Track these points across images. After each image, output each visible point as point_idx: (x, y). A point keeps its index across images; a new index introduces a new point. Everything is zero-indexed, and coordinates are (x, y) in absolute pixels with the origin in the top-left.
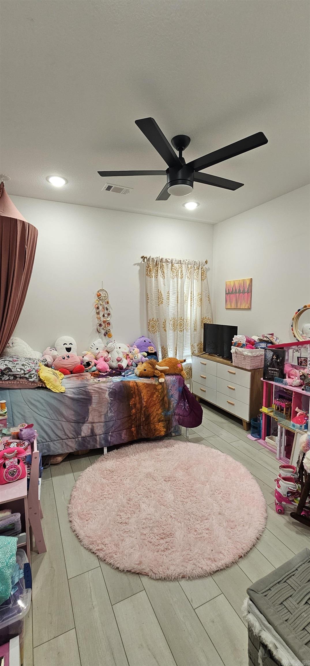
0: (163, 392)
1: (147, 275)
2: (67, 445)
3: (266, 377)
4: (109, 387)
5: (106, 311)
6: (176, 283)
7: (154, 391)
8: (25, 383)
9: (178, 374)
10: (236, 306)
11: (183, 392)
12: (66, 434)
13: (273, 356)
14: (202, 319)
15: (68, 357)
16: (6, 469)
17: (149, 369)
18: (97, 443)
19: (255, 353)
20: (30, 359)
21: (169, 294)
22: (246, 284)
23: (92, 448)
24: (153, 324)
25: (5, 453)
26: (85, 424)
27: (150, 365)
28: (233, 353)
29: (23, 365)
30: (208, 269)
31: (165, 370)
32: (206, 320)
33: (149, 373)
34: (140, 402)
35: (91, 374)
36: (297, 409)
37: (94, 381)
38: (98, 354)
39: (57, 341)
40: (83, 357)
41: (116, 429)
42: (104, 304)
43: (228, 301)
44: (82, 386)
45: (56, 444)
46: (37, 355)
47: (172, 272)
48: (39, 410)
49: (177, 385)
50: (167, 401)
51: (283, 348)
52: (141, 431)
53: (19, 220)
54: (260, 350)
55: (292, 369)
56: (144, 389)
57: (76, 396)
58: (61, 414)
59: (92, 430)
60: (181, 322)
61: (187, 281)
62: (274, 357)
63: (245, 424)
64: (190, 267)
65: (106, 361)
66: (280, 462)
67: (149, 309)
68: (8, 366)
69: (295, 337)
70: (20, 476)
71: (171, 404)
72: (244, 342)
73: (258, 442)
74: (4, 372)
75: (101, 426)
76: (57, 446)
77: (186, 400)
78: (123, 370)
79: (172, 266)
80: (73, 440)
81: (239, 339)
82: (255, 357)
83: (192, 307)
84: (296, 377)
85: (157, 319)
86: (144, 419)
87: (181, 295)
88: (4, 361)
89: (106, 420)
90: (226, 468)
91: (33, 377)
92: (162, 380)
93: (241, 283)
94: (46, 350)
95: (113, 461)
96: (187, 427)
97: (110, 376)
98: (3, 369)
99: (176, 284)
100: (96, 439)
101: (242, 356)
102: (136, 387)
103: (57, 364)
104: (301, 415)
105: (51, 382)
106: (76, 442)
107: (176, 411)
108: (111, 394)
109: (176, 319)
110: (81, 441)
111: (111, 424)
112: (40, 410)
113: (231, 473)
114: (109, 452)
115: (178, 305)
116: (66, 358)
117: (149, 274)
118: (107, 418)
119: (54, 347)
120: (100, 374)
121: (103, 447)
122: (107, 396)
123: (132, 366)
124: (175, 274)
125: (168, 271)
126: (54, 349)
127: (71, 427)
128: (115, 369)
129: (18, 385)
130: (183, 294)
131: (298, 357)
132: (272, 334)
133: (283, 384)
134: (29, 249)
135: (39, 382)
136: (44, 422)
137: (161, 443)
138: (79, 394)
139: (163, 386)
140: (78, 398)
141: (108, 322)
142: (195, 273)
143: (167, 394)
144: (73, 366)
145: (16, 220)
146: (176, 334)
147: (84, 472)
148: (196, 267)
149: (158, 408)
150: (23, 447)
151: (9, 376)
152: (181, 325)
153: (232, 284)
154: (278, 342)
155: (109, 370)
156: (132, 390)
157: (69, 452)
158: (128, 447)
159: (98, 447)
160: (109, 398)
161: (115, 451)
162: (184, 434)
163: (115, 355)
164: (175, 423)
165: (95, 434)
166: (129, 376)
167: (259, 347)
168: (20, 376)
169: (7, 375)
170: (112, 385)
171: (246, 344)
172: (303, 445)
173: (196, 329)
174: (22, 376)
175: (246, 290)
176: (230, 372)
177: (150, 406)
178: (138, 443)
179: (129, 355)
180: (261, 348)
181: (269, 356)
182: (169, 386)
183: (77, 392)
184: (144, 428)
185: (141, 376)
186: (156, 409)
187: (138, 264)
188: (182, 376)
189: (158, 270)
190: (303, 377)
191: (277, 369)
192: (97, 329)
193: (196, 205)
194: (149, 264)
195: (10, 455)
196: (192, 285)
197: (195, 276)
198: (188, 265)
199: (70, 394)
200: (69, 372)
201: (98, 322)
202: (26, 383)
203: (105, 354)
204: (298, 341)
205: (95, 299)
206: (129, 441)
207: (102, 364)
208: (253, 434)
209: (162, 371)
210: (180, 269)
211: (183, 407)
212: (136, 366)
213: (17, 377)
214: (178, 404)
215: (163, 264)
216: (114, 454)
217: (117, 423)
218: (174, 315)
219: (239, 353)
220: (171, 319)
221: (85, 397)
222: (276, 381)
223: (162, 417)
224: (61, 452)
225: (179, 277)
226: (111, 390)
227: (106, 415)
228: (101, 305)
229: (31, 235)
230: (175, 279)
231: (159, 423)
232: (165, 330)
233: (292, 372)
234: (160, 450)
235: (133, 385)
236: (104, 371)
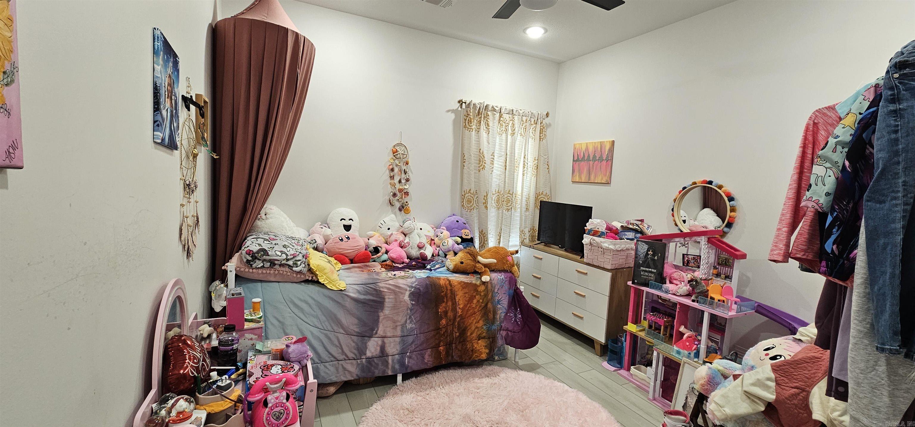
0: (486, 295)
1: (465, 127)
2: (345, 369)
3: (636, 281)
4: (410, 284)
5: (403, 175)
6: (504, 141)
7: (474, 294)
8: (286, 274)
9: (507, 271)
10: (587, 178)
11: (513, 297)
12: (343, 353)
13: (648, 250)
14: (537, 195)
15: (348, 238)
16: (267, 409)
17: (468, 262)
18: (388, 368)
19: (619, 246)
20: (293, 238)
21: (494, 156)
22: (605, 149)
23: (380, 375)
24: (470, 197)
25: (266, 383)
26: (373, 339)
27: (469, 256)
28: (586, 244)
29: (284, 246)
30: (549, 125)
31: (490, 264)
32: (542, 196)
33: (469, 267)
34: (454, 309)
35: (382, 265)
36: (682, 329)
37: (387, 275)
38: (390, 236)
39: (331, 214)
40: (369, 239)
41: (417, 348)
42: (401, 164)
43: (576, 171)
44: (371, 281)
45: (329, 367)
46: (301, 233)
47: (499, 125)
48: (304, 315)
49: (506, 287)
50: (492, 310)
51: (661, 240)
52: (452, 352)
53: (291, 30)
54: (626, 242)
55: (675, 270)
56: (460, 290)
57: (362, 297)
58: (339, 323)
59: (383, 348)
60: (509, 198)
61: (519, 140)
62: (649, 253)
63: (598, 347)
64: (524, 120)
65: (402, 247)
66: (655, 404)
67: (465, 176)
68: (262, 246)
69: (676, 225)
70: (289, 420)
71: (497, 314)
72: (603, 229)
73: (618, 373)
74: (256, 255)
75: (395, 342)
76: (329, 370)
77: (519, 309)
78: (427, 262)
79: (501, 116)
80: (354, 362)
81: (595, 224)
82: (618, 251)
83: (525, 177)
84: (683, 283)
85: (475, 191)
86: (458, 334)
87: (510, 158)
88: (257, 238)
89: (403, 334)
90: (579, 411)
91: (299, 264)
92: (486, 278)
93: (597, 147)
94: (313, 226)
95: (412, 395)
96: (517, 347)
97: (410, 269)
98: (255, 251)
99: (504, 143)
100: (387, 362)
101: (600, 249)
102: (449, 288)
103: (332, 248)
104: (689, 337)
105: (325, 274)
106: (358, 364)
107: (503, 325)
108: (413, 295)
109: (502, 192)
110: (365, 364)
111: (410, 339)
112: (307, 316)
113: (586, 418)
114: (404, 382)
115: (505, 172)
116: (345, 240)
117: (467, 126)
118: (405, 331)
119: (326, 223)
120: (394, 265)
121: (396, 373)
122: (406, 298)
123: (439, 256)
124: (504, 129)
125: (495, 124)
126: (326, 225)
127: (352, 342)
128: (414, 259)
129: (275, 275)
130: (513, 157)
131: (683, 254)
132: (642, 221)
133: (663, 291)
134: (302, 75)
135: (308, 274)
136: (312, 333)
137: (479, 371)
138: (367, 293)
139: (487, 287)
140: (365, 299)
141: (405, 191)
142: (531, 129)
143: (492, 298)
144: (355, 252)
145: (286, 30)
146: (501, 214)
147: (370, 411)
148: (533, 120)
149: (478, 319)
150: (292, 373)
151: (263, 262)
152: (508, 201)
153: (584, 148)
154: (650, 231)
155: (407, 261)
156: (443, 292)
157: (345, 379)
158: (432, 374)
159: (390, 373)
160: (409, 301)
161: (414, 379)
162: (510, 358)
163: (414, 240)
164: (500, 342)
165: (387, 354)
166: (438, 270)
167: (624, 237)
168: (280, 262)
169: (260, 260)
170: (415, 282)
171: (607, 232)
172: (702, 382)
173: (528, 208)
174: (283, 262)
175: (604, 157)
176: (578, 272)
177: (467, 316)
178: (447, 370)
179: (434, 240)
180: (627, 239)
181: (642, 251)
182: (495, 287)
183: (363, 290)
184: (456, 348)
185: (456, 271)
186: (475, 321)
187: (453, 111)
188: (513, 274)
189: (481, 121)
190: (694, 283)
191: (653, 270)
192: (390, 200)
193: (542, 31)
194: (468, 111)
195: (275, 386)
196: (527, 146)
197: (531, 133)
198: (522, 118)
199: (353, 293)
200: (348, 260)
201: (391, 190)
202: (289, 274)
203: (401, 237)
204: (681, 231)
205: (388, 157)
206: (434, 366)
207: (396, 252)
208: (610, 361)
209: (486, 265)
210: (511, 122)
211: (513, 319)
212: (444, 256)
213: (276, 264)
214: (507, 314)
215: (489, 113)
216: (412, 384)
217: (419, 338)
218: (499, 186)
219: (595, 244)
220: (494, 193)
221: (375, 298)
222: (652, 286)
223: (484, 333)
224: (334, 379)
225: (509, 134)
226: (413, 290)
227: (403, 326)
228: (397, 165)
229: (307, 54)
230: (504, 135)
231: (479, 342)
232: (486, 207)
233: (675, 275)
234: (479, 381)
235: (445, 284)
236: (399, 262)
